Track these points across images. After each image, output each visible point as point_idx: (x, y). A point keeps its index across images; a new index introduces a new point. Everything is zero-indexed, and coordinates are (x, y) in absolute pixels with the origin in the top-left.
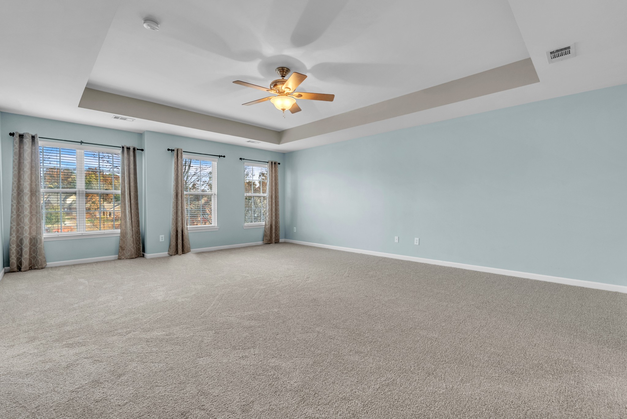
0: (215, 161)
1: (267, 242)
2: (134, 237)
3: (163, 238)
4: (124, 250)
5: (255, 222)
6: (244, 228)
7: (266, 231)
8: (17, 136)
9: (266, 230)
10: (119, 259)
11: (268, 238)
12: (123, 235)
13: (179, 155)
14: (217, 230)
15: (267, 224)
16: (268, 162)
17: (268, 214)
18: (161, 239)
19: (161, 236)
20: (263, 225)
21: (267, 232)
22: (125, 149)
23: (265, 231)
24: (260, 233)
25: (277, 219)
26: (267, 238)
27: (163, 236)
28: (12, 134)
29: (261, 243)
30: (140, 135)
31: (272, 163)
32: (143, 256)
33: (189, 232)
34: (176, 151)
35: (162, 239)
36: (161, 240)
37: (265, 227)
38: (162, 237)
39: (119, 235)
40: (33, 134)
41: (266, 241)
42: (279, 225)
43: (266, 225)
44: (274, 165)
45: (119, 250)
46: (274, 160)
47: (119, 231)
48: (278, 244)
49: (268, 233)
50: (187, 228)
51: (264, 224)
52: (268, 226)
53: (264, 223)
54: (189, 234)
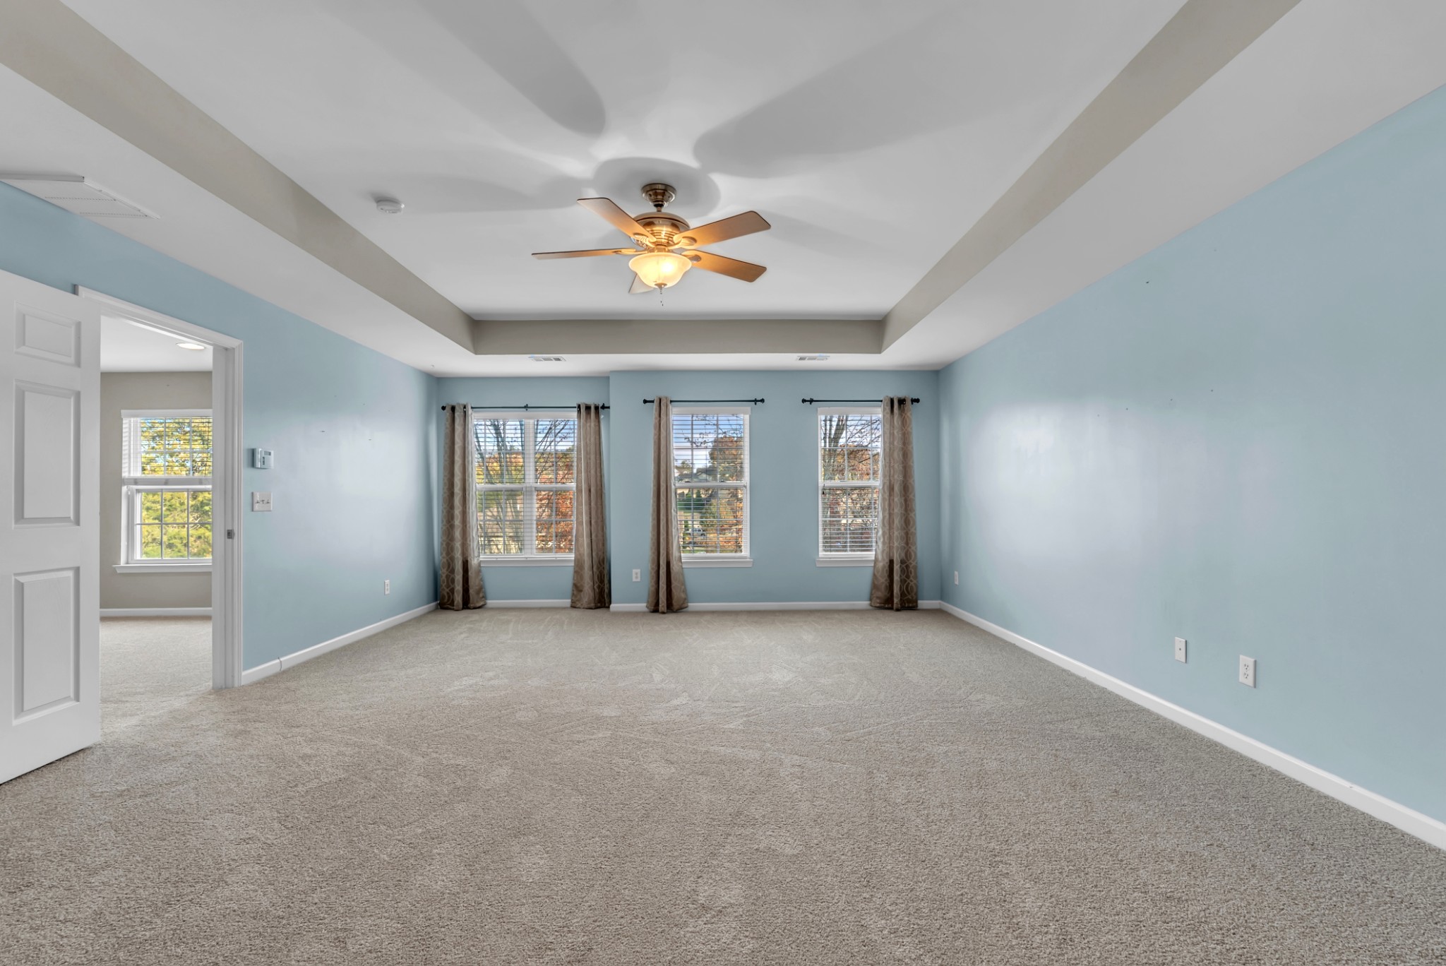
0: (745, 413)
1: (880, 603)
2: (595, 569)
3: (639, 575)
4: (581, 591)
5: (851, 551)
6: (818, 566)
7: (878, 575)
8: (448, 409)
9: (878, 572)
10: (573, 606)
11: (882, 593)
12: (579, 564)
13: (663, 408)
14: (750, 566)
15: (880, 557)
16: (881, 401)
17: (880, 533)
18: (634, 576)
19: (634, 571)
20: (871, 561)
21: (880, 578)
22: (583, 410)
23: (874, 575)
24: (864, 582)
25: (910, 547)
26: (879, 594)
27: (638, 571)
28: (444, 408)
29: (864, 604)
30: (603, 379)
31: (892, 401)
32: (609, 607)
33: (684, 566)
34: (656, 403)
35: (637, 578)
36: (634, 580)
37: (875, 566)
38: (637, 574)
39: (573, 564)
40: (465, 403)
41: (878, 601)
42: (914, 564)
43: (876, 561)
44: (898, 405)
45: (573, 590)
46: (897, 393)
47: (572, 556)
48: (912, 611)
49: (883, 580)
50: (680, 557)
51: (873, 559)
52: (882, 564)
53: (874, 556)
54: (684, 570)
